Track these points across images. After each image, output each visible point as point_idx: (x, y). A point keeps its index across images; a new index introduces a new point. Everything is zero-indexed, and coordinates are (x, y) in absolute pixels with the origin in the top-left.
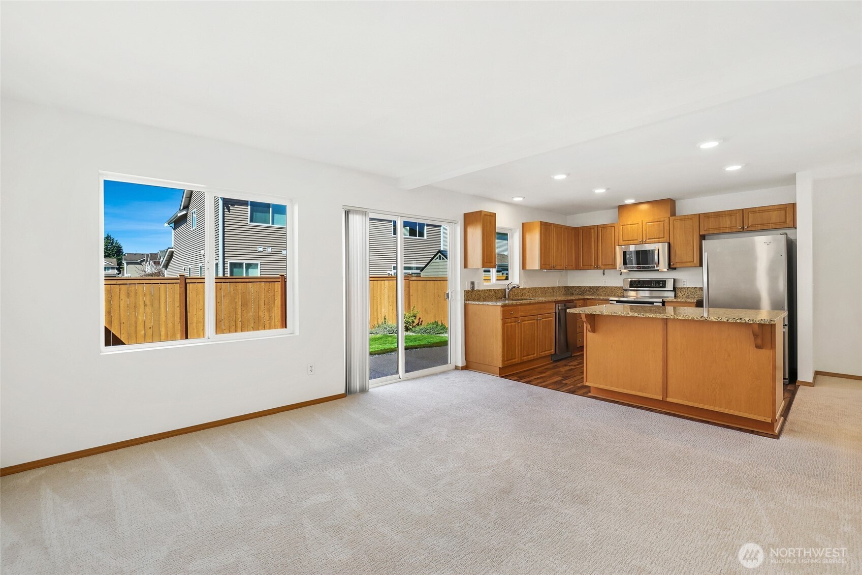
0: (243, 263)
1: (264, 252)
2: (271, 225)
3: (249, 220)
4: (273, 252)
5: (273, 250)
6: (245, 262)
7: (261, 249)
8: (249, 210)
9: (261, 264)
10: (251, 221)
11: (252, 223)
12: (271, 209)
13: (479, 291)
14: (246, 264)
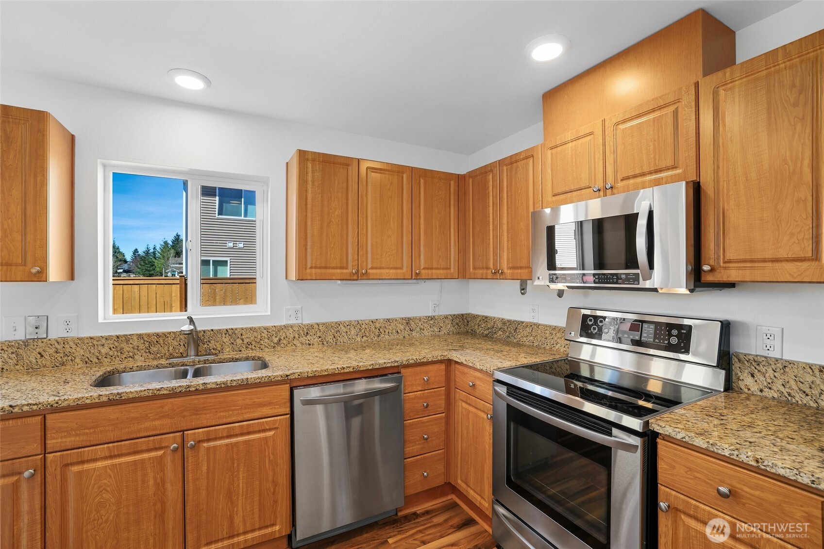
0: (210, 260)
1: (234, 248)
2: (242, 218)
3: (217, 212)
4: (245, 248)
5: (245, 245)
6: (212, 259)
7: (231, 245)
8: (217, 202)
9: (231, 261)
10: (219, 214)
11: (220, 216)
12: (243, 199)
13: (65, 341)
14: (213, 261)
